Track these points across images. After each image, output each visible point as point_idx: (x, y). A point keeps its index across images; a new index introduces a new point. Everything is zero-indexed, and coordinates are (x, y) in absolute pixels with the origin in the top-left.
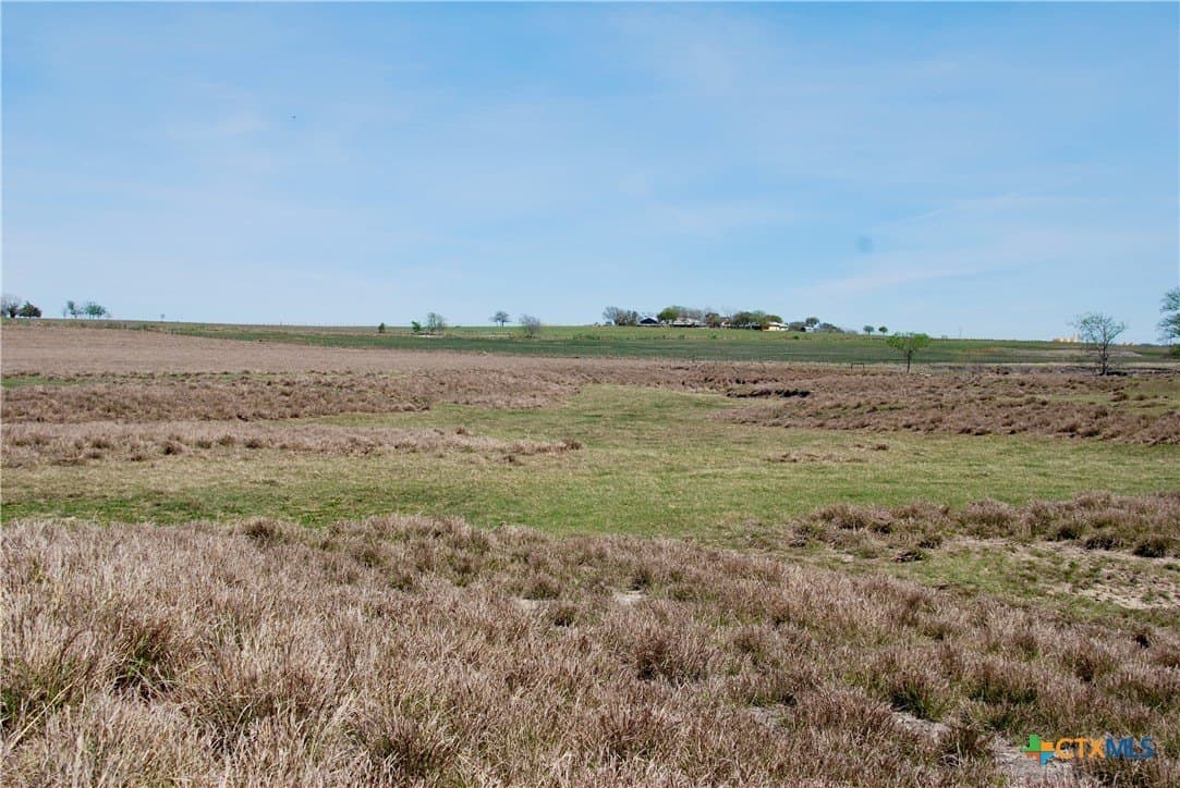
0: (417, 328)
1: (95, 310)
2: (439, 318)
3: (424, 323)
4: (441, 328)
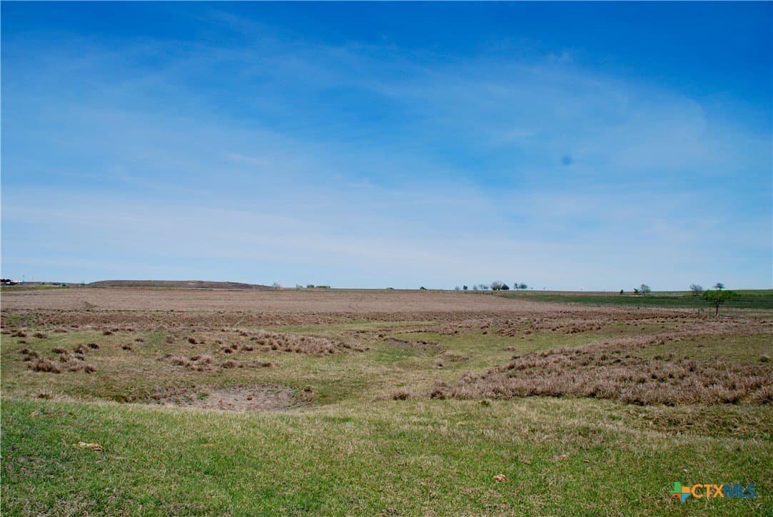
0: (636, 292)
2: (647, 287)
3: (640, 289)
4: (648, 292)
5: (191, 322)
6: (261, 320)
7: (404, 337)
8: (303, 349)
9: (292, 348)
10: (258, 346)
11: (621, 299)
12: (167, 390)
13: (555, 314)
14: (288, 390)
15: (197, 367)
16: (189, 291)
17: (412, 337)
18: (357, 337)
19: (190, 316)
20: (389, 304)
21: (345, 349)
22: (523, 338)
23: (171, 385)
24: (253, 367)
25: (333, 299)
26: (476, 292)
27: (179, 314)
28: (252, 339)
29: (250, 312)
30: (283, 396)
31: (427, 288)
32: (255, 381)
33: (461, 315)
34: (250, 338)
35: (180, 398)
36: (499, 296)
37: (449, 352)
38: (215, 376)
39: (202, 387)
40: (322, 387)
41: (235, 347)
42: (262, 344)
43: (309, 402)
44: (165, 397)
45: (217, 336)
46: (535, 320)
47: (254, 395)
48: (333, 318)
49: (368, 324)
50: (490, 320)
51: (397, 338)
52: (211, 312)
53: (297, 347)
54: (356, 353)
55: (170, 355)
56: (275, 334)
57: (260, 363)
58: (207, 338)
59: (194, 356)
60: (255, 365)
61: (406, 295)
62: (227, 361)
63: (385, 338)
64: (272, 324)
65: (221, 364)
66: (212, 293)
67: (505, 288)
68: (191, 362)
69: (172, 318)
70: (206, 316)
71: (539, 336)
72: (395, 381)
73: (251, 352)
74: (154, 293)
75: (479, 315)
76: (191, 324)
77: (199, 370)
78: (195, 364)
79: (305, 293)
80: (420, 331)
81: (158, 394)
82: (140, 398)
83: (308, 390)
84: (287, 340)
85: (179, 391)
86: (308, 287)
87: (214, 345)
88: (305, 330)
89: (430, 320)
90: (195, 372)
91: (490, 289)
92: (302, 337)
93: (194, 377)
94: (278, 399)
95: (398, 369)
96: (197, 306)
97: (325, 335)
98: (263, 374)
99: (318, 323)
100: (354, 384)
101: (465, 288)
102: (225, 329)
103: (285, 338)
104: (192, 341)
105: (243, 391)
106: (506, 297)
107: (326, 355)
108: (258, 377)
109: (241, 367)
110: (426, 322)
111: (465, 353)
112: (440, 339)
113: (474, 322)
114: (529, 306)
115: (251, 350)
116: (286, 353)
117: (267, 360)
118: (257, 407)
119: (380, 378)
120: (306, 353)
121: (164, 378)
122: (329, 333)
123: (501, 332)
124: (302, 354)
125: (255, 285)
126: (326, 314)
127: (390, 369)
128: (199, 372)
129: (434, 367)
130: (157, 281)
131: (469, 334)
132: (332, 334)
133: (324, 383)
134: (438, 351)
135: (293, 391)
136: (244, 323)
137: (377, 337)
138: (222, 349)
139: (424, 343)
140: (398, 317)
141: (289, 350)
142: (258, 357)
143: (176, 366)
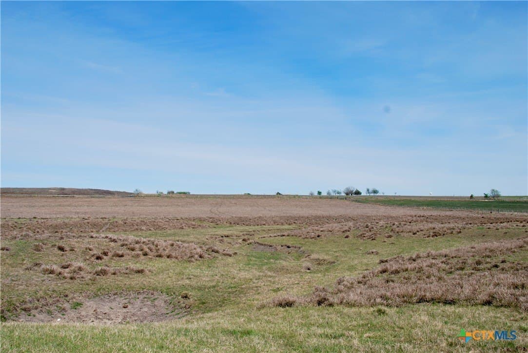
0: (486, 196)
1: (375, 192)
2: (497, 191)
3: (489, 194)
4: (498, 196)
5: (56, 229)
6: (127, 225)
7: (268, 241)
8: (174, 254)
9: (163, 254)
10: (128, 252)
11: (471, 203)
12: (38, 301)
13: (410, 218)
14: (165, 296)
15: (69, 275)
16: (50, 197)
17: (276, 241)
18: (221, 241)
19: (54, 222)
20: (249, 209)
21: (214, 254)
22: (385, 242)
23: (43, 295)
24: (127, 274)
25: (194, 204)
26: (329, 197)
27: (43, 220)
28: (122, 245)
29: (114, 217)
30: (160, 303)
31: (283, 194)
32: (130, 288)
33: (319, 220)
34: (119, 244)
35: (53, 308)
36: (353, 201)
37: (314, 256)
38: (88, 284)
39: (75, 295)
40: (199, 294)
41: (105, 254)
42: (133, 250)
43: (188, 309)
44: (36, 308)
45: (86, 243)
46: (394, 224)
47: (129, 302)
48: (197, 223)
49: (231, 228)
50: (351, 224)
51: (261, 242)
52: (76, 218)
53: (167, 252)
54: (225, 257)
55: (39, 264)
56: (145, 240)
57: (133, 270)
58: (77, 245)
59: (64, 264)
60: (128, 271)
61: (263, 200)
62: (100, 268)
63: (249, 242)
64: (137, 229)
65: (94, 272)
66: (75, 200)
67: (358, 193)
68: (62, 270)
69: (36, 226)
70: (71, 222)
71: (400, 240)
72: (270, 286)
73: (123, 258)
74: (14, 200)
75: (337, 219)
76: (56, 230)
77: (71, 278)
78: (66, 273)
79: (166, 199)
80: (284, 235)
81: (29, 305)
82: (8, 311)
83: (186, 297)
84: (157, 246)
85: (50, 301)
86: (169, 193)
87: (84, 252)
88: (170, 235)
89: (290, 224)
90: (68, 280)
91: (343, 194)
92: (171, 242)
93: (67, 286)
94: (155, 306)
95: (269, 273)
96: (60, 213)
97: (193, 240)
98: (137, 281)
99: (182, 228)
100: (230, 290)
101: (319, 193)
102: (94, 236)
103: (155, 243)
104: (61, 249)
105: (118, 299)
106: (359, 202)
107: (197, 260)
108: (133, 284)
109: (114, 274)
110: (286, 227)
111: (330, 257)
112: (304, 243)
113: (336, 226)
114: (382, 210)
115: (122, 256)
116: (157, 258)
117: (138, 266)
118: (133, 315)
119: (254, 283)
120: (176, 258)
121: (34, 289)
122: (195, 237)
123: (362, 236)
124: (173, 260)
125: (116, 192)
126: (190, 219)
127: (261, 274)
128: (71, 281)
129: (302, 270)
130: (17, 188)
131: (332, 238)
132: (198, 239)
133: (200, 289)
134: (301, 254)
135: (170, 298)
136: (109, 229)
137: (240, 241)
138: (93, 256)
139: (289, 247)
140: (259, 221)
141: (160, 256)
142: (130, 263)
143: (47, 275)
